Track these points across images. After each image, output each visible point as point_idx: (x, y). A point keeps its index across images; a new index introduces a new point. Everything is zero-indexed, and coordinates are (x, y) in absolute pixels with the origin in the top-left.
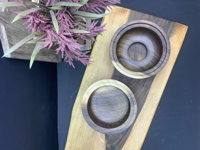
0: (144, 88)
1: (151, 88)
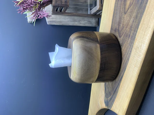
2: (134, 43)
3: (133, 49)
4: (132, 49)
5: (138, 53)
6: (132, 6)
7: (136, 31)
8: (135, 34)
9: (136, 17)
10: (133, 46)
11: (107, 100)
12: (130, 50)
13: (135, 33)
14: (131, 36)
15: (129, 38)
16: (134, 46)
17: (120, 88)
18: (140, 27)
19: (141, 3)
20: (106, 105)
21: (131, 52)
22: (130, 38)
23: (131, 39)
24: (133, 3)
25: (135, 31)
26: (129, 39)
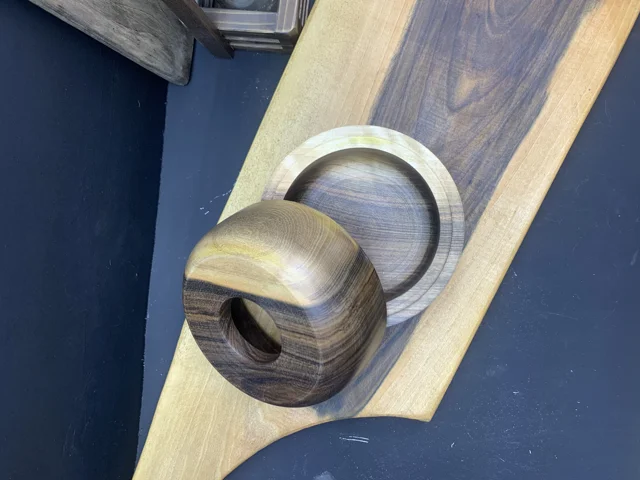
2: (490, 203)
3: (485, 216)
4: (481, 213)
5: (501, 228)
6: (483, 100)
7: (497, 172)
9: (500, 137)
16: (487, 208)
18: (512, 164)
23: (476, 189)
24: (487, 94)
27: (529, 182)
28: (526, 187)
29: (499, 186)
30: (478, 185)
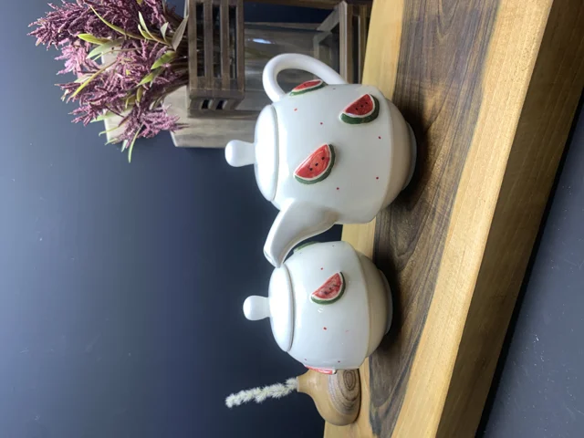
0: (435, 224)
1: (450, 226)
2: (447, 240)
3: (444, 256)
4: (441, 256)
5: (456, 272)
8: (448, 210)
10: (443, 246)
11: (377, 414)
12: (436, 259)
13: (449, 207)
14: (437, 215)
15: (433, 219)
16: (446, 247)
17: (411, 378)
18: (459, 190)
19: (462, 117)
20: (373, 429)
21: (438, 264)
22: (436, 219)
23: (438, 224)
25: (447, 199)
26: (432, 222)
27: (473, 212)
28: (471, 218)
29: (452, 219)
30: (439, 219)
